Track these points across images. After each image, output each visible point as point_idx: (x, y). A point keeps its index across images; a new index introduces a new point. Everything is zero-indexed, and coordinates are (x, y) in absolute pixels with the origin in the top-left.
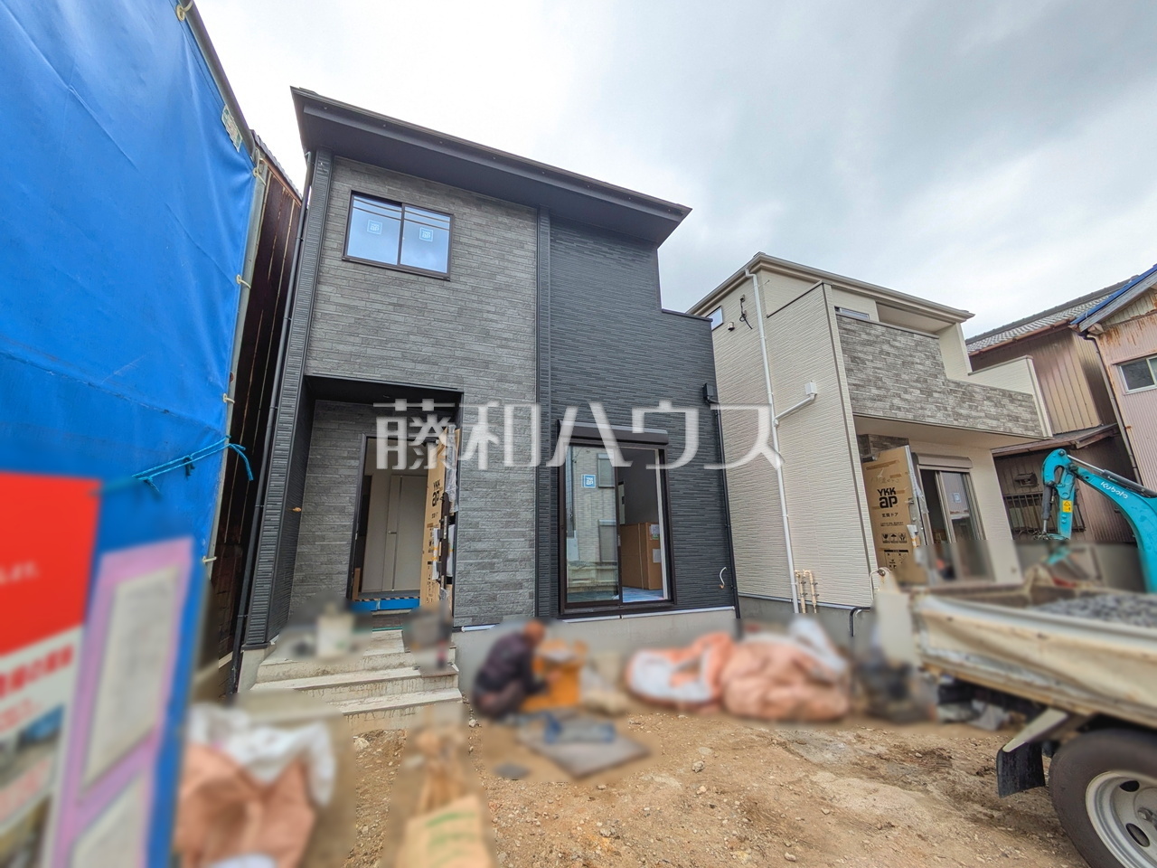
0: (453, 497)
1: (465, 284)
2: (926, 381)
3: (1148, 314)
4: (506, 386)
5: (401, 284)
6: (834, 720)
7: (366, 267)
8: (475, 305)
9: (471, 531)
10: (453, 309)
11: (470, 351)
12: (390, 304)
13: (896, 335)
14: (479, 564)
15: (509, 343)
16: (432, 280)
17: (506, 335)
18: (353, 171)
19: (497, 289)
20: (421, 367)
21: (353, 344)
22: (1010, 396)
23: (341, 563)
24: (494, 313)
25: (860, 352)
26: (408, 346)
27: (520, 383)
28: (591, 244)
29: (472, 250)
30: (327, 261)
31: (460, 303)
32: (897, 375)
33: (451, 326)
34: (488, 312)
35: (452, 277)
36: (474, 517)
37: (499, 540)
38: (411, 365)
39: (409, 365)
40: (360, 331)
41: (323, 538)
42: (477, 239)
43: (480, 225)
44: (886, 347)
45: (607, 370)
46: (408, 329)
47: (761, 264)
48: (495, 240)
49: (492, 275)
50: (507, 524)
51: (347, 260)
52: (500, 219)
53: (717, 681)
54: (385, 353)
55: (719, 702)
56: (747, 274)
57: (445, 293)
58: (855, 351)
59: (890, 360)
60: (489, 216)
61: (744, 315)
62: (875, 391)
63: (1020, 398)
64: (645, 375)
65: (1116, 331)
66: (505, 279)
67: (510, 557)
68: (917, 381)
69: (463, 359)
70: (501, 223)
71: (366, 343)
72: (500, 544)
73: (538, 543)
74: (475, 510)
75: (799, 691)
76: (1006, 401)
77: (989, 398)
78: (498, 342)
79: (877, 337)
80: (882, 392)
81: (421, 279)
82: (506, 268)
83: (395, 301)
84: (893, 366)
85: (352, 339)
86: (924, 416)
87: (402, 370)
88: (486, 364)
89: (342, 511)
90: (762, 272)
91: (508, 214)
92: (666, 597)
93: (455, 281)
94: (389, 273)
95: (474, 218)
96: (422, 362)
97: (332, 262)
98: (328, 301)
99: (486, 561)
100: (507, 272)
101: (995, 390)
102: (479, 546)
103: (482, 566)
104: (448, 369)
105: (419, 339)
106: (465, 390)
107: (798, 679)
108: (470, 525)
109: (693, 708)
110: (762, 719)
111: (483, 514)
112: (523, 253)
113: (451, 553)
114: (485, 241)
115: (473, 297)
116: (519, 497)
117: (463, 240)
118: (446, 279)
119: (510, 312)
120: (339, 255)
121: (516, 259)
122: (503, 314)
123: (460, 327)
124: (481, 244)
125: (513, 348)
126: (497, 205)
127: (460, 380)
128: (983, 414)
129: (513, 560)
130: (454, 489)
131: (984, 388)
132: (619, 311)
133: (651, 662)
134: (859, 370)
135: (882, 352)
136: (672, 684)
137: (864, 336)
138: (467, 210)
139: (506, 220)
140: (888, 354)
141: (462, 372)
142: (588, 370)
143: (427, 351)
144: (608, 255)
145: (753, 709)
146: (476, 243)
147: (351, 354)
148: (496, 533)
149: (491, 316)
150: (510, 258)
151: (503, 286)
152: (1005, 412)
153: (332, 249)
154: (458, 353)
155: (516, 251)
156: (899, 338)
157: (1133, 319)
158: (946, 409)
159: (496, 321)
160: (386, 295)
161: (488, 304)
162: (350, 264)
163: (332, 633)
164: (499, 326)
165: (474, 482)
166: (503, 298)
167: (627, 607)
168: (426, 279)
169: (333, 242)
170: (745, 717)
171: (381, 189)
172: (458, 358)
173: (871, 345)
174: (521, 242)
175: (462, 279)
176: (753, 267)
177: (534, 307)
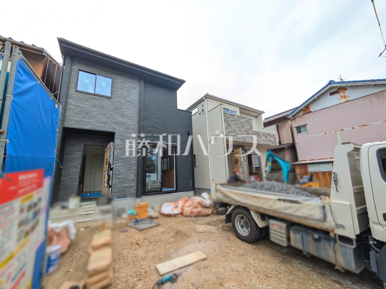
0: (111, 163)
1: (116, 100)
2: (248, 131)
3: (302, 115)
4: (129, 130)
5: (95, 99)
6: (208, 215)
7: (84, 94)
8: (119, 106)
9: (117, 172)
10: (112, 107)
11: (118, 120)
12: (92, 105)
13: (241, 118)
14: (120, 181)
15: (130, 118)
16: (105, 98)
17: (129, 116)
18: (79, 63)
19: (126, 102)
20: (102, 125)
21: (80, 118)
22: (270, 135)
23: (76, 182)
24: (125, 109)
25: (230, 123)
26: (97, 118)
27: (133, 130)
28: (156, 89)
29: (119, 89)
30: (70, 92)
31: (114, 105)
32: (240, 129)
33: (111, 113)
34: (124, 108)
35: (112, 98)
36: (118, 168)
37: (126, 175)
38: (99, 124)
39: (98, 124)
40: (82, 113)
41: (70, 175)
42: (120, 86)
43: (122, 82)
44: (238, 122)
45: (160, 126)
46: (98, 113)
47: (207, 96)
48: (126, 86)
49: (125, 98)
50: (128, 170)
51: (77, 91)
52: (128, 80)
53: (182, 209)
54: (90, 121)
55: (182, 214)
56: (204, 99)
57: (110, 103)
58: (229, 123)
59: (238, 125)
60: (124, 79)
61: (203, 110)
62: (233, 134)
63: (272, 135)
64: (172, 128)
65: (295, 119)
66: (129, 99)
67: (129, 179)
68: (245, 131)
69: (115, 122)
70: (128, 81)
71: (84, 117)
72: (126, 176)
73: (138, 175)
74: (118, 166)
75: (200, 209)
76: (268, 136)
77: (264, 136)
78: (127, 118)
79: (235, 119)
80: (235, 134)
81: (102, 98)
82: (130, 95)
83: (93, 104)
84: (239, 127)
85: (79, 116)
86: (246, 140)
87: (96, 126)
88: (123, 124)
89: (76, 167)
90: (208, 99)
91: (131, 79)
92: (175, 189)
93: (113, 99)
94: (91, 96)
95: (120, 80)
96: (102, 123)
97: (72, 92)
98: (71, 104)
99: (122, 181)
100: (130, 96)
101: (266, 133)
102: (120, 176)
103: (121, 182)
104: (110, 125)
105: (101, 116)
106: (116, 132)
107: (200, 206)
108: (117, 171)
109: (175, 215)
110: (190, 216)
111: (121, 167)
112: (135, 91)
113: (111, 179)
114: (123, 87)
115: (119, 104)
116: (132, 162)
117: (116, 86)
118: (110, 98)
119: (131, 109)
120: (74, 90)
121: (133, 93)
122: (128, 109)
123: (115, 113)
124: (122, 87)
125: (131, 120)
126: (127, 76)
127: (115, 129)
128: (262, 140)
129: (130, 180)
130: (112, 161)
131: (263, 133)
132: (164, 109)
133: (168, 206)
134: (229, 128)
135: (236, 123)
136: (172, 210)
137: (232, 119)
138: (117, 77)
139: (130, 80)
140: (238, 124)
141: (115, 126)
142: (154, 126)
143: (104, 120)
144: (162, 92)
145: (189, 214)
146: (120, 87)
147: (79, 121)
148: (125, 173)
149: (124, 110)
150: (131, 92)
151: (129, 101)
152: (268, 139)
153: (72, 88)
154: (114, 121)
155: (133, 90)
156: (241, 119)
157: (299, 116)
159: (126, 111)
160: (90, 102)
161: (124, 106)
162: (78, 93)
163: (73, 202)
164: (127, 113)
165: (118, 159)
166: (128, 104)
167: (163, 192)
168: (104, 98)
169: (72, 85)
170: (187, 216)
171: (89, 69)
172: (114, 122)
173: (233, 121)
174: (134, 87)
175: (115, 98)
176: (205, 97)
177: (138, 107)
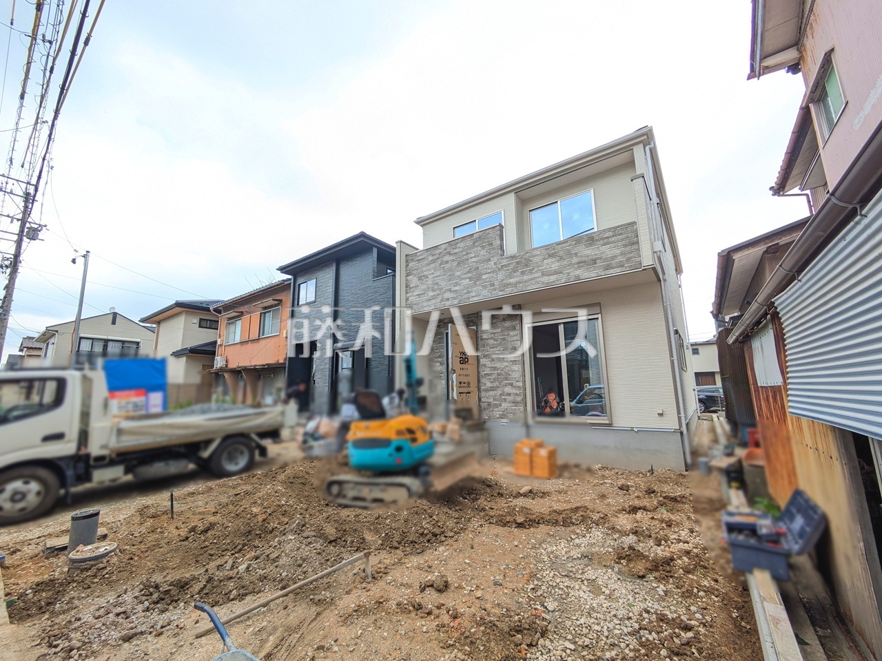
2: (477, 268)
13: (457, 243)
16: (312, 304)
18: (298, 278)
19: (325, 299)
25: (425, 271)
29: (320, 287)
32: (450, 275)
35: (316, 301)
42: (321, 282)
44: (447, 258)
48: (326, 279)
49: (324, 295)
59: (447, 266)
60: (325, 271)
68: (468, 272)
80: (437, 292)
84: (450, 270)
95: (321, 275)
97: (296, 309)
117: (318, 285)
126: (326, 266)
128: (539, 274)
134: (422, 284)
135: (441, 263)
138: (319, 273)
139: (328, 270)
158: (493, 285)
166: (326, 302)
171: (303, 279)
